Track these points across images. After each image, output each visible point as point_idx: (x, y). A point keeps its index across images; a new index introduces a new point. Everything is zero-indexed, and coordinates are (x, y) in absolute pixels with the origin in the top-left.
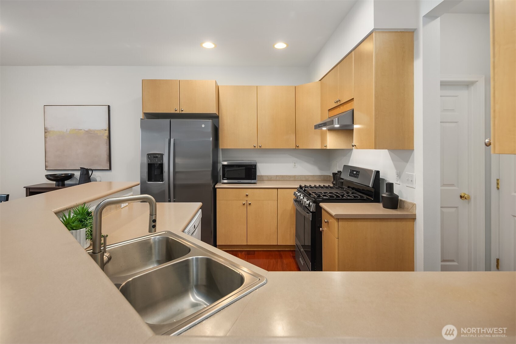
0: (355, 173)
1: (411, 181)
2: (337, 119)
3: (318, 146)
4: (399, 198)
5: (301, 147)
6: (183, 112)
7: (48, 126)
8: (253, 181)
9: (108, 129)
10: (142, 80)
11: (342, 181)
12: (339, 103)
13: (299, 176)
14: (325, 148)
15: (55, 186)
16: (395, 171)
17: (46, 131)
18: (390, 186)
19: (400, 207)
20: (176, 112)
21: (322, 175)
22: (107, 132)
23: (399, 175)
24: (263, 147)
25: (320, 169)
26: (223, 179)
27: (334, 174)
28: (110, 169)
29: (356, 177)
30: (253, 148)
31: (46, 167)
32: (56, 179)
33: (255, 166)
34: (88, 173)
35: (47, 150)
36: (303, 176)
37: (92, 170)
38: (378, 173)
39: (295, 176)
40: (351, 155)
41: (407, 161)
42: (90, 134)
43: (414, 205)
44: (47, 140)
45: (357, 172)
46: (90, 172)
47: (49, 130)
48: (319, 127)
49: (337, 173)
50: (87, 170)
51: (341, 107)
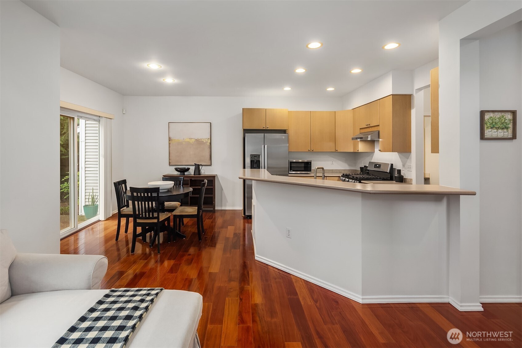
0: (378, 166)
1: (410, 168)
2: (370, 136)
3: (352, 150)
4: (404, 177)
5: (339, 151)
6: (268, 129)
7: (171, 136)
8: (309, 172)
9: (210, 138)
10: (243, 109)
11: (368, 171)
12: (369, 126)
13: (335, 170)
14: (357, 151)
15: (179, 175)
16: (402, 163)
17: (170, 139)
18: (399, 171)
19: (404, 182)
20: (264, 129)
21: (350, 170)
22: (210, 140)
23: (404, 166)
24: (314, 151)
25: (349, 165)
26: (290, 171)
27: (361, 168)
28: (211, 165)
29: (378, 168)
30: (308, 151)
31: (169, 163)
32: (181, 170)
33: (311, 163)
34: (199, 168)
35: (171, 152)
36: (338, 170)
37: (202, 165)
38: (392, 165)
39: (332, 170)
40: (373, 155)
41: (408, 158)
42: (199, 142)
43: (411, 180)
44: (171, 145)
45: (379, 165)
46: (200, 167)
47: (172, 138)
48: (356, 139)
49: (363, 168)
50: (199, 165)
51: (370, 128)
